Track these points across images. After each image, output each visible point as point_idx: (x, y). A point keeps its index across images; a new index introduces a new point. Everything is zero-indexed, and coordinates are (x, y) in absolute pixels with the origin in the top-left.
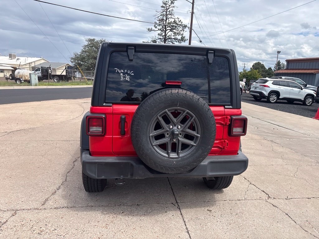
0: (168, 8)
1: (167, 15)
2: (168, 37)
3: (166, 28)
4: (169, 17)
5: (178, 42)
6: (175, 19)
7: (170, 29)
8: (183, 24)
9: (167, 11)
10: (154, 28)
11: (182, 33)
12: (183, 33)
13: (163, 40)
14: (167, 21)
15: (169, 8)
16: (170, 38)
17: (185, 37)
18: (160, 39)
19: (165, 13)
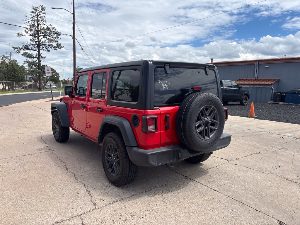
0: (38, 14)
1: (38, 21)
2: (42, 43)
3: (38, 34)
4: (40, 23)
5: (53, 49)
6: (48, 26)
7: (43, 36)
8: (57, 31)
9: (38, 17)
10: (24, 33)
11: (56, 39)
12: (58, 40)
13: (36, 45)
14: (39, 27)
15: (40, 14)
16: (44, 45)
17: (60, 44)
18: (33, 44)
19: (35, 18)
